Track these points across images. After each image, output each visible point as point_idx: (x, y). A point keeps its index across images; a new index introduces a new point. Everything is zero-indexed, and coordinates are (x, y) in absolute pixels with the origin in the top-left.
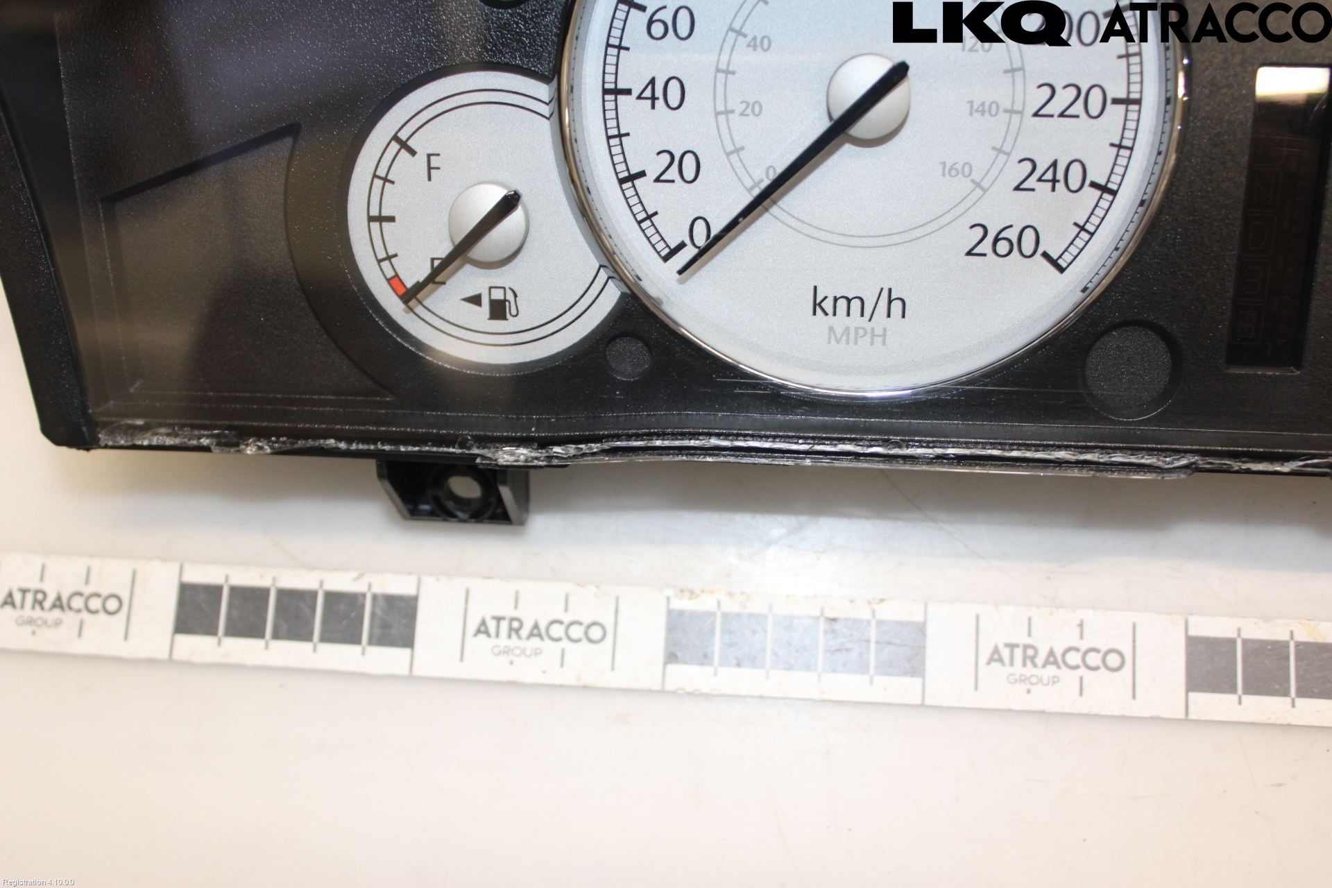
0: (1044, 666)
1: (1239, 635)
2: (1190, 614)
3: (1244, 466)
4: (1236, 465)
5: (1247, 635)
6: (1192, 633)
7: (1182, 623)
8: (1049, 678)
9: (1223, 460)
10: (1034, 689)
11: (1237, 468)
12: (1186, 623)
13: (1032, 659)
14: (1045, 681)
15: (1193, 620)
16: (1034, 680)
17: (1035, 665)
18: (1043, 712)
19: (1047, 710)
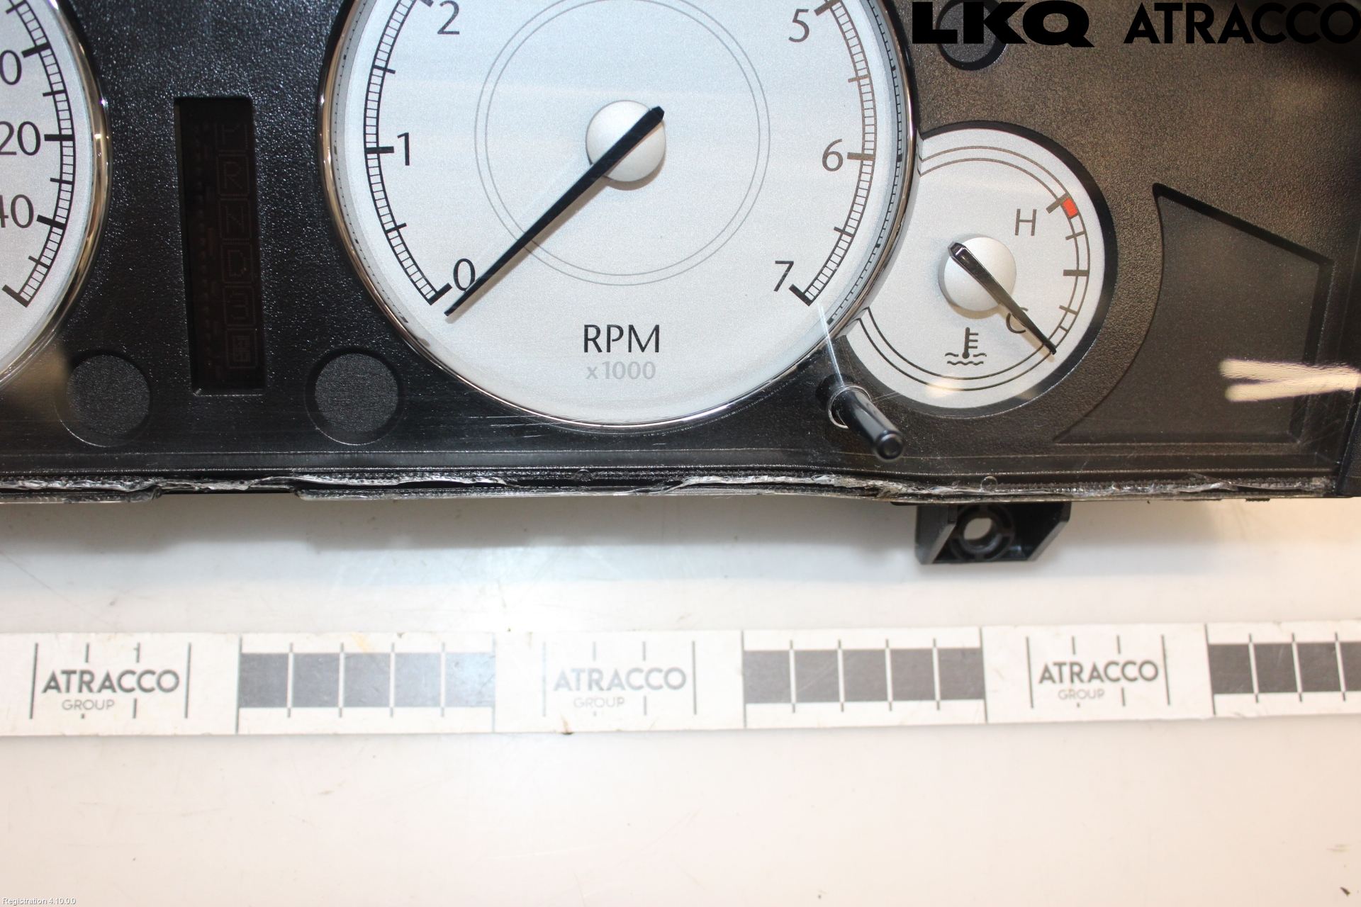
0: (100, 691)
1: (291, 650)
2: (247, 632)
3: (204, 486)
4: (197, 486)
5: (299, 649)
6: (246, 650)
7: (237, 641)
8: (104, 701)
9: (181, 481)
10: (87, 713)
11: (197, 488)
12: (241, 640)
13: (89, 684)
14: (100, 705)
15: (248, 638)
16: (89, 705)
17: (90, 690)
18: (97, 736)
19: (100, 734)
